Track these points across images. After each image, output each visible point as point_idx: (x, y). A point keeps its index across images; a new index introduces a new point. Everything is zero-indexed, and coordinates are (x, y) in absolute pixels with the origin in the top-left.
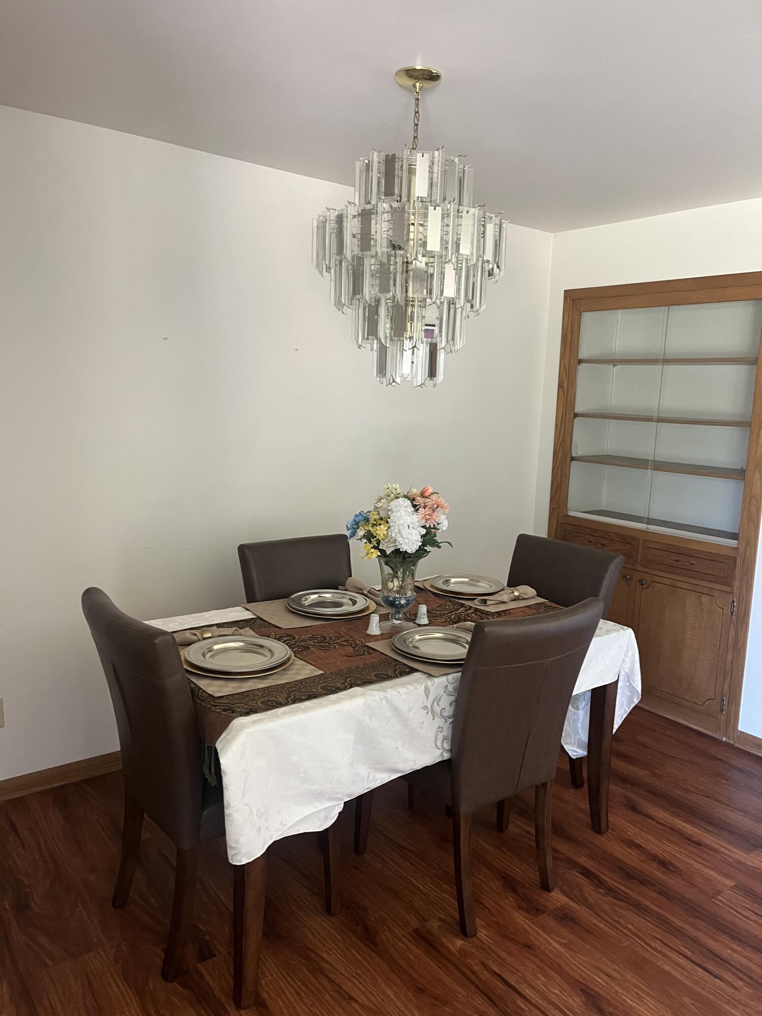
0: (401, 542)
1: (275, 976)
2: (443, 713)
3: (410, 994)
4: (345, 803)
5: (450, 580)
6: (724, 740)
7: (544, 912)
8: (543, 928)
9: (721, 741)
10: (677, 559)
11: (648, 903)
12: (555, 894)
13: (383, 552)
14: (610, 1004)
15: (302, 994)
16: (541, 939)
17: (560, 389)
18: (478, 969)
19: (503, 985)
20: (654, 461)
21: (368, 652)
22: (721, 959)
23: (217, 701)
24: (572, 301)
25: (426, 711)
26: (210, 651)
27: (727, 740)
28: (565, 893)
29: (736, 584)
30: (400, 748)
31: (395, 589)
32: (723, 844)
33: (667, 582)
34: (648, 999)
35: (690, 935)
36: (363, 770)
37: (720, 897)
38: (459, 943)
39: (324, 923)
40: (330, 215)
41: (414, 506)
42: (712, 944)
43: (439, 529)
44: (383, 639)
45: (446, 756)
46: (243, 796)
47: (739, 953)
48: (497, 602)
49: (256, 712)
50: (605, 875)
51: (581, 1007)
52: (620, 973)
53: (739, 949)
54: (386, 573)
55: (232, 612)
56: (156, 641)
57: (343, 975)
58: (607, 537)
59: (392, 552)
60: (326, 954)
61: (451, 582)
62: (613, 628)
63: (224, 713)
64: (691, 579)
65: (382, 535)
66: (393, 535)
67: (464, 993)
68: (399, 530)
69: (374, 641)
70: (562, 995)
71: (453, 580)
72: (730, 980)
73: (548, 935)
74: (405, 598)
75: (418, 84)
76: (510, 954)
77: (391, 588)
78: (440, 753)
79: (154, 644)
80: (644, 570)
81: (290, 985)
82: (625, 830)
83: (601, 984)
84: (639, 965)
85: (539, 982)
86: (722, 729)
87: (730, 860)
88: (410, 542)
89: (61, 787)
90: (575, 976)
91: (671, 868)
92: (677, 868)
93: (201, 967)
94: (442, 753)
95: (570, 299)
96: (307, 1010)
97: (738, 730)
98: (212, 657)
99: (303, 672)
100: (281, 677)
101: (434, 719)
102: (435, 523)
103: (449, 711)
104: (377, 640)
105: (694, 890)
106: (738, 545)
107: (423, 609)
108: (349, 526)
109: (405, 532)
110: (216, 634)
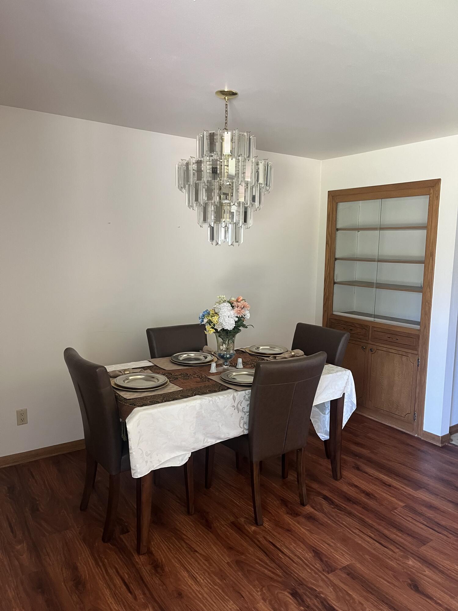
0: (225, 325)
1: (159, 541)
2: (244, 410)
3: (225, 550)
4: (192, 453)
5: (260, 348)
6: (416, 436)
7: (300, 515)
8: (298, 523)
9: (415, 437)
10: (389, 337)
11: (356, 512)
12: (307, 507)
13: (216, 330)
14: (327, 557)
15: (171, 549)
16: (296, 527)
17: (327, 244)
18: (261, 539)
19: (273, 547)
20: (377, 283)
21: (208, 381)
22: (390, 539)
23: (128, 401)
24: (332, 197)
25: (234, 408)
26: (127, 380)
27: (418, 436)
28: (313, 507)
29: (420, 349)
30: (220, 426)
31: (224, 349)
32: (403, 486)
33: (384, 349)
34: (347, 556)
35: (375, 528)
36: (201, 437)
37: (396, 511)
38: (253, 528)
39: (186, 519)
40: (183, 162)
41: (233, 307)
42: (386, 532)
43: (245, 318)
44: (217, 375)
45: (246, 432)
46: (138, 445)
47: (400, 537)
48: (282, 358)
49: (146, 405)
50: (335, 499)
51: (311, 558)
52: (334, 543)
53: (400, 535)
54: (220, 341)
55: (142, 362)
56: (97, 370)
57: (193, 541)
58: (353, 326)
59: (221, 330)
60: (185, 532)
61: (260, 349)
62: (340, 370)
63: (131, 406)
64: (397, 347)
65: (215, 321)
66: (221, 321)
67: (252, 550)
68: (224, 319)
69: (212, 376)
70: (302, 552)
71: (261, 347)
72: (392, 548)
73: (300, 526)
74: (229, 354)
75: (226, 98)
76: (279, 534)
77: (222, 349)
78: (242, 430)
79: (96, 371)
80: (373, 343)
81: (166, 545)
82: (351, 479)
83: (324, 548)
84: (345, 540)
85: (291, 546)
86: (415, 430)
87: (405, 494)
88: (230, 325)
89: (57, 456)
90: (310, 543)
91: (372, 496)
92: (375, 497)
93: (122, 536)
94: (243, 430)
95: (331, 196)
96: (173, 556)
97: (423, 430)
98: (128, 382)
99: (173, 389)
100: (161, 391)
101: (238, 413)
102: (243, 315)
103: (247, 409)
104: (214, 375)
105: (382, 507)
106: (420, 328)
107: (240, 360)
108: (201, 317)
109: (227, 319)
110: (132, 372)
